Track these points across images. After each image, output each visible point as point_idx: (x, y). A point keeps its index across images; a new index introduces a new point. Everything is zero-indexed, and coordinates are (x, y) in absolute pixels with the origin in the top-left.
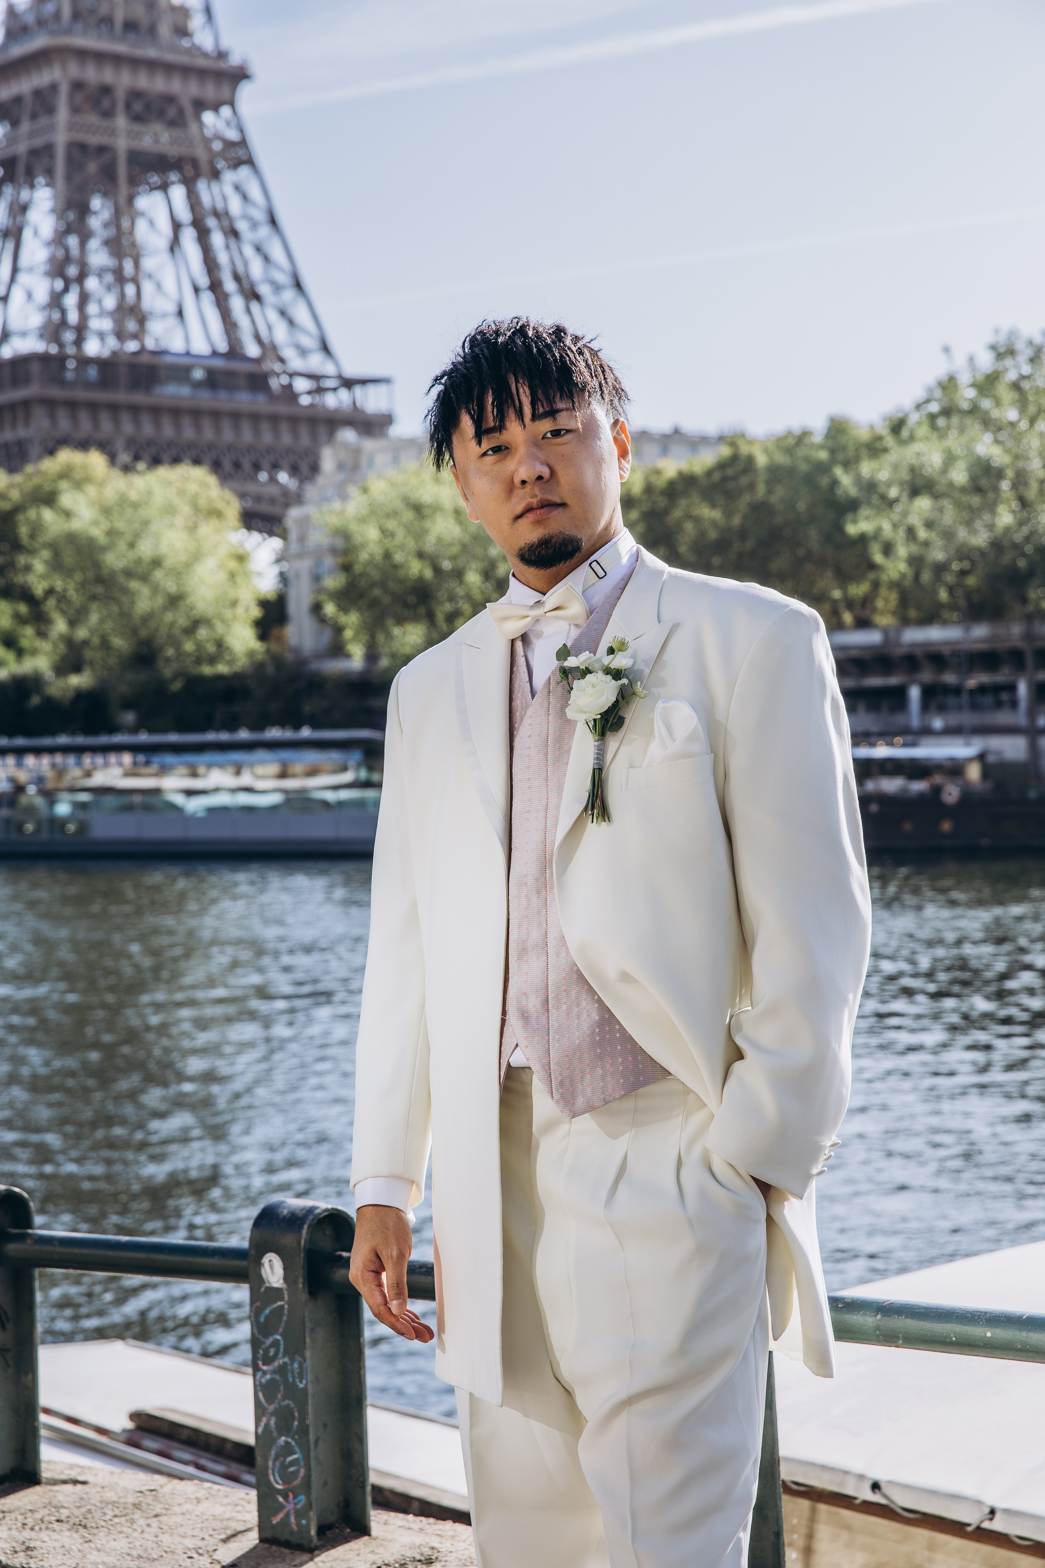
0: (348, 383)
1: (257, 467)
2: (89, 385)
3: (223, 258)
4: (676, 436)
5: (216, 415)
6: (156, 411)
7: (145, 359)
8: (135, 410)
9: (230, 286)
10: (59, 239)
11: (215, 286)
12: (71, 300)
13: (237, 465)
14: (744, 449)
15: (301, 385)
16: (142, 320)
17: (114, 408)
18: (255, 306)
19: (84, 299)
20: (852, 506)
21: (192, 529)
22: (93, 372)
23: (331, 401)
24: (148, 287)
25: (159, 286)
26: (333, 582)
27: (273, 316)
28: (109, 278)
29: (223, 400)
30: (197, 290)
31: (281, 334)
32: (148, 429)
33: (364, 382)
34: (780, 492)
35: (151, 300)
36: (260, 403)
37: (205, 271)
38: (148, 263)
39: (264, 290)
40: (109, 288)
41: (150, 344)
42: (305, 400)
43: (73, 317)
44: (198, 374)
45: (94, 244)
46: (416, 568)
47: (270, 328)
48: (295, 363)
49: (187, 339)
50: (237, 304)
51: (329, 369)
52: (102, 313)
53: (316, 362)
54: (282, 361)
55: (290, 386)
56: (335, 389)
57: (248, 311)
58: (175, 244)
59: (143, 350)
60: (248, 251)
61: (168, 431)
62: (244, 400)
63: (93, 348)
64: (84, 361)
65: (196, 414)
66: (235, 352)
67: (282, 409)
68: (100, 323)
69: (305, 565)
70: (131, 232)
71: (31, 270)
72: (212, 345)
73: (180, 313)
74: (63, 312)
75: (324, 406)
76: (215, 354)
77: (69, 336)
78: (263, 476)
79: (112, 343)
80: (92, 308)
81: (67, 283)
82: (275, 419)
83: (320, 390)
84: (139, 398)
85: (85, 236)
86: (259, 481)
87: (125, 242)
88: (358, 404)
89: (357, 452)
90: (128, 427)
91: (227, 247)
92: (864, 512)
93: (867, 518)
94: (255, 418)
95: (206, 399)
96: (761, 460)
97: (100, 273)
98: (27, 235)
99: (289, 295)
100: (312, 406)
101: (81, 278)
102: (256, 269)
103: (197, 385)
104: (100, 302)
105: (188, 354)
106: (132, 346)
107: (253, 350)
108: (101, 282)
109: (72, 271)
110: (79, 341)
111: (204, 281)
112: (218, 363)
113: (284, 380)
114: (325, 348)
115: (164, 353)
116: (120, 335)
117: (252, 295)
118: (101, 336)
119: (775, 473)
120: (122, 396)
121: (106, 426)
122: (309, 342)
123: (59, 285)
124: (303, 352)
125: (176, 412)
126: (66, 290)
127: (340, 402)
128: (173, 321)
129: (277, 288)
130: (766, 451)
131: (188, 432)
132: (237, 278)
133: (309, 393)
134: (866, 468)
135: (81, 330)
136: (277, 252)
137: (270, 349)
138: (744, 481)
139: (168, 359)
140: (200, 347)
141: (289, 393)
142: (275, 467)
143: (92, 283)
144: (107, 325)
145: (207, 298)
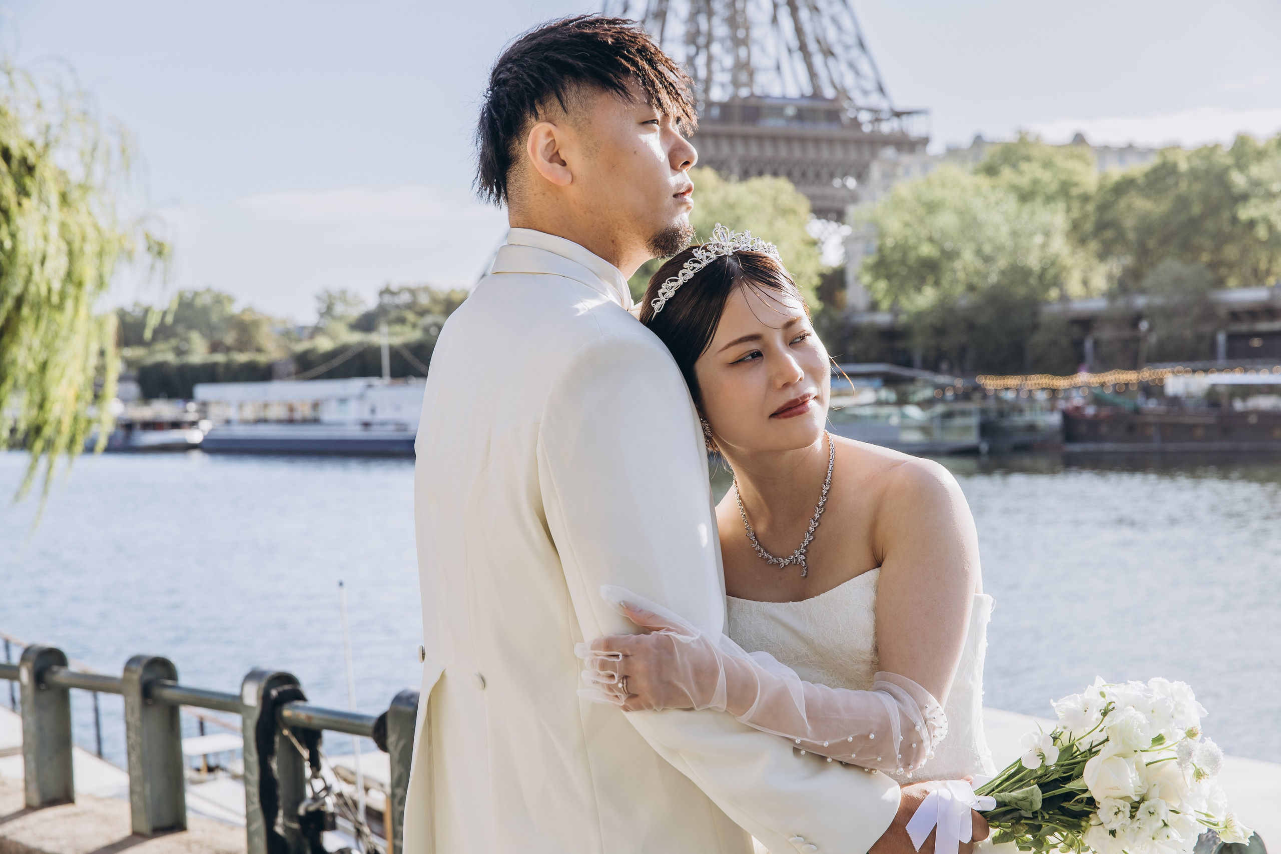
0: (898, 115)
1: (832, 176)
2: (713, 121)
3: (808, 27)
4: (1130, 148)
5: (803, 140)
6: (760, 138)
7: (753, 102)
8: (746, 138)
9: (812, 47)
10: (693, 17)
11: (803, 48)
12: (701, 61)
13: (818, 175)
14: (1171, 157)
15: (864, 117)
16: (751, 74)
17: (731, 137)
18: (831, 62)
19: (710, 60)
20: (1244, 197)
21: (770, 223)
22: (715, 112)
23: (886, 128)
24: (755, 51)
25: (763, 50)
26: (871, 260)
27: (844, 67)
28: (729, 43)
29: (807, 129)
30: (790, 51)
31: (849, 80)
32: (754, 151)
33: (909, 113)
34: (1197, 187)
35: (759, 59)
36: (834, 131)
37: (796, 37)
38: (756, 33)
39: (838, 49)
40: (728, 51)
41: (757, 91)
42: (867, 128)
43: (702, 73)
44: (790, 111)
45: (716, 21)
46: (926, 250)
47: (842, 76)
48: (859, 100)
49: (783, 85)
50: (818, 60)
51: (883, 104)
52: (723, 70)
53: (875, 100)
54: (850, 99)
55: (855, 119)
56: (888, 119)
57: (826, 65)
58: (774, 20)
59: (752, 95)
60: (826, 22)
61: (769, 151)
62: (823, 129)
63: (717, 94)
64: (710, 104)
65: (789, 139)
66: (817, 95)
67: (849, 134)
68: (721, 77)
69: (859, 247)
70: (744, 11)
71: (672, 41)
72: (801, 90)
73: (778, 68)
74: (695, 70)
75: (880, 132)
76: (803, 96)
77: (699, 87)
78: (837, 182)
79: (730, 90)
80: (715, 66)
81: (698, 49)
82: (845, 142)
83: (878, 120)
84: (748, 129)
85: (710, 14)
86: (833, 186)
87: (739, 19)
88: (905, 130)
89: (895, 165)
90: (740, 149)
91: (811, 19)
92: (1253, 201)
93: (1256, 207)
94: (831, 141)
95: (796, 129)
96: (1183, 166)
97: (722, 41)
98: (670, 17)
99: (855, 53)
100: (872, 132)
101: (707, 45)
102: (832, 35)
103: (790, 119)
104: (721, 62)
105: (784, 98)
106: (744, 92)
107: (829, 93)
108: (723, 46)
109: (702, 40)
110: (707, 90)
111: (795, 44)
112: (805, 103)
113: (851, 114)
114: (881, 90)
115: (767, 97)
116: (736, 83)
117: (828, 53)
118: (723, 85)
119: (1194, 175)
120: (736, 128)
121: (725, 149)
122: (870, 85)
123: (692, 50)
124: (865, 93)
125: (774, 139)
126: (697, 53)
127: (893, 129)
128: (773, 74)
129: (847, 47)
130: (1189, 159)
131: (783, 152)
132: (818, 42)
133: (870, 122)
134: (1255, 170)
135: (708, 84)
136: (846, 22)
137: (842, 93)
138: (1170, 181)
139: (768, 102)
140: (793, 92)
141: (856, 123)
142: (845, 174)
143: (716, 48)
144: (725, 78)
145: (798, 57)
